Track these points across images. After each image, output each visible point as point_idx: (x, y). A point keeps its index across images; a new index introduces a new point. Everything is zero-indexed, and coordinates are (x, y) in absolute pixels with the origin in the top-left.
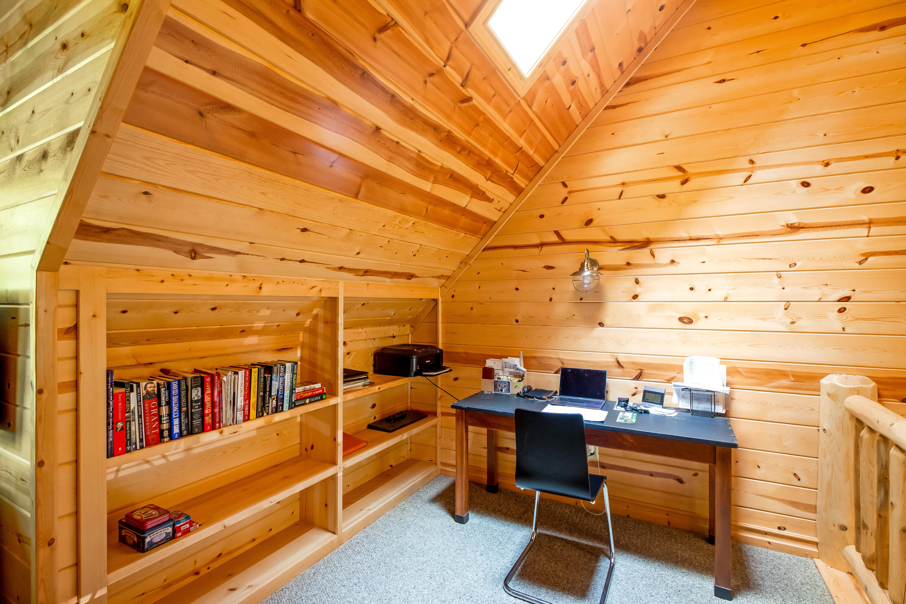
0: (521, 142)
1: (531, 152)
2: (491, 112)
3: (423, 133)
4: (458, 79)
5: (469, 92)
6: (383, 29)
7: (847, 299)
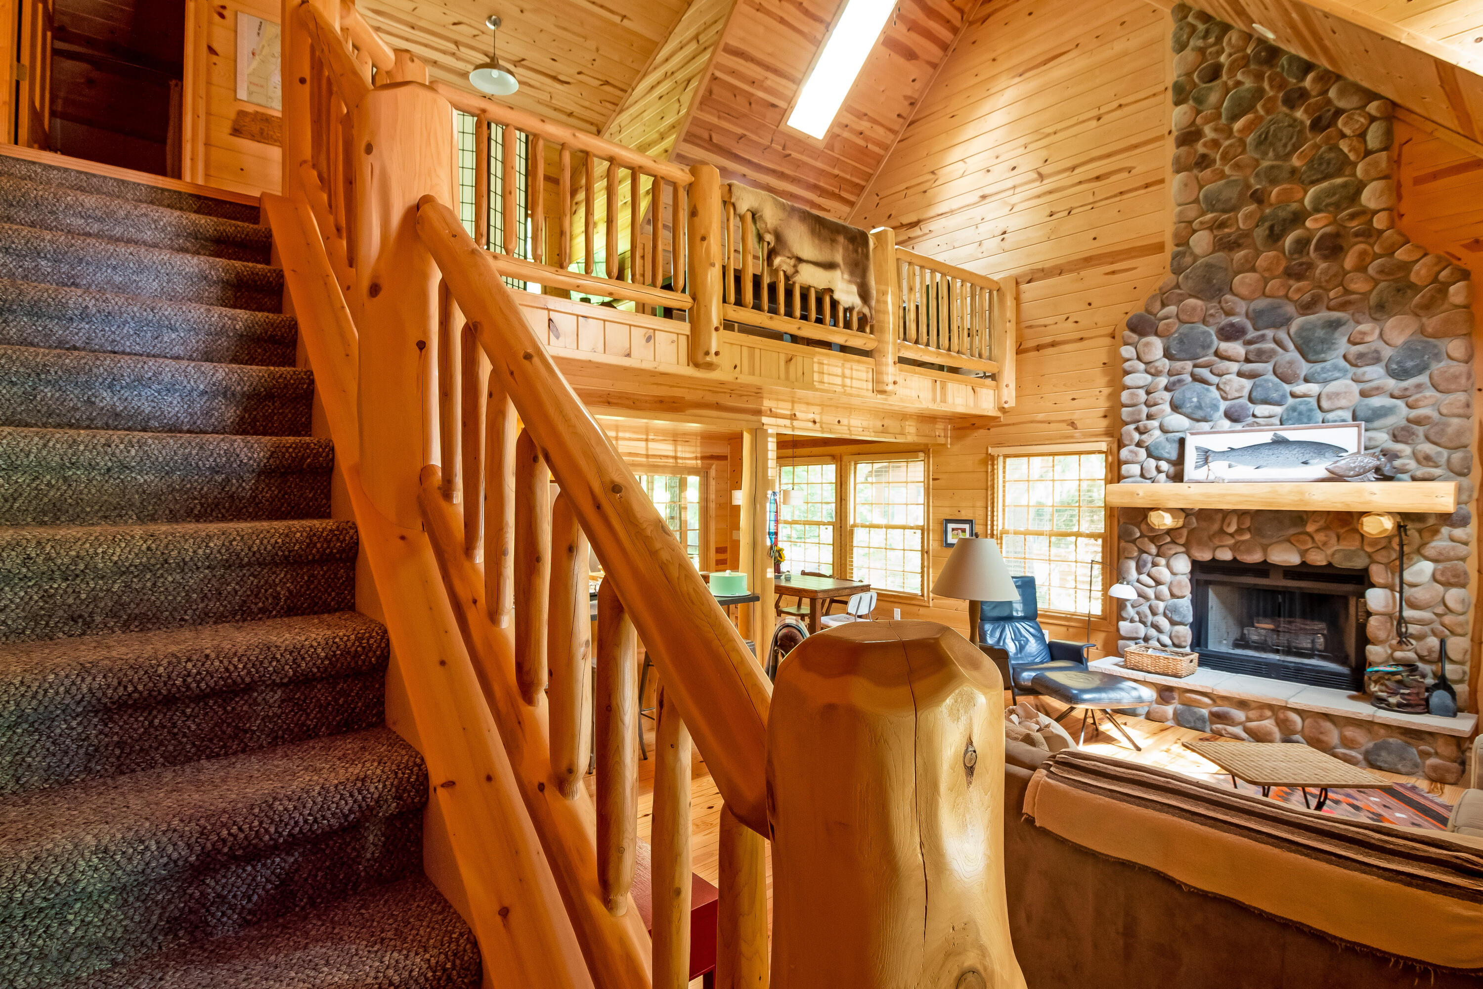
0: (836, 172)
1: (848, 177)
2: (805, 158)
3: (767, 174)
4: (780, 148)
5: (788, 152)
6: (741, 138)
7: (1005, 233)
